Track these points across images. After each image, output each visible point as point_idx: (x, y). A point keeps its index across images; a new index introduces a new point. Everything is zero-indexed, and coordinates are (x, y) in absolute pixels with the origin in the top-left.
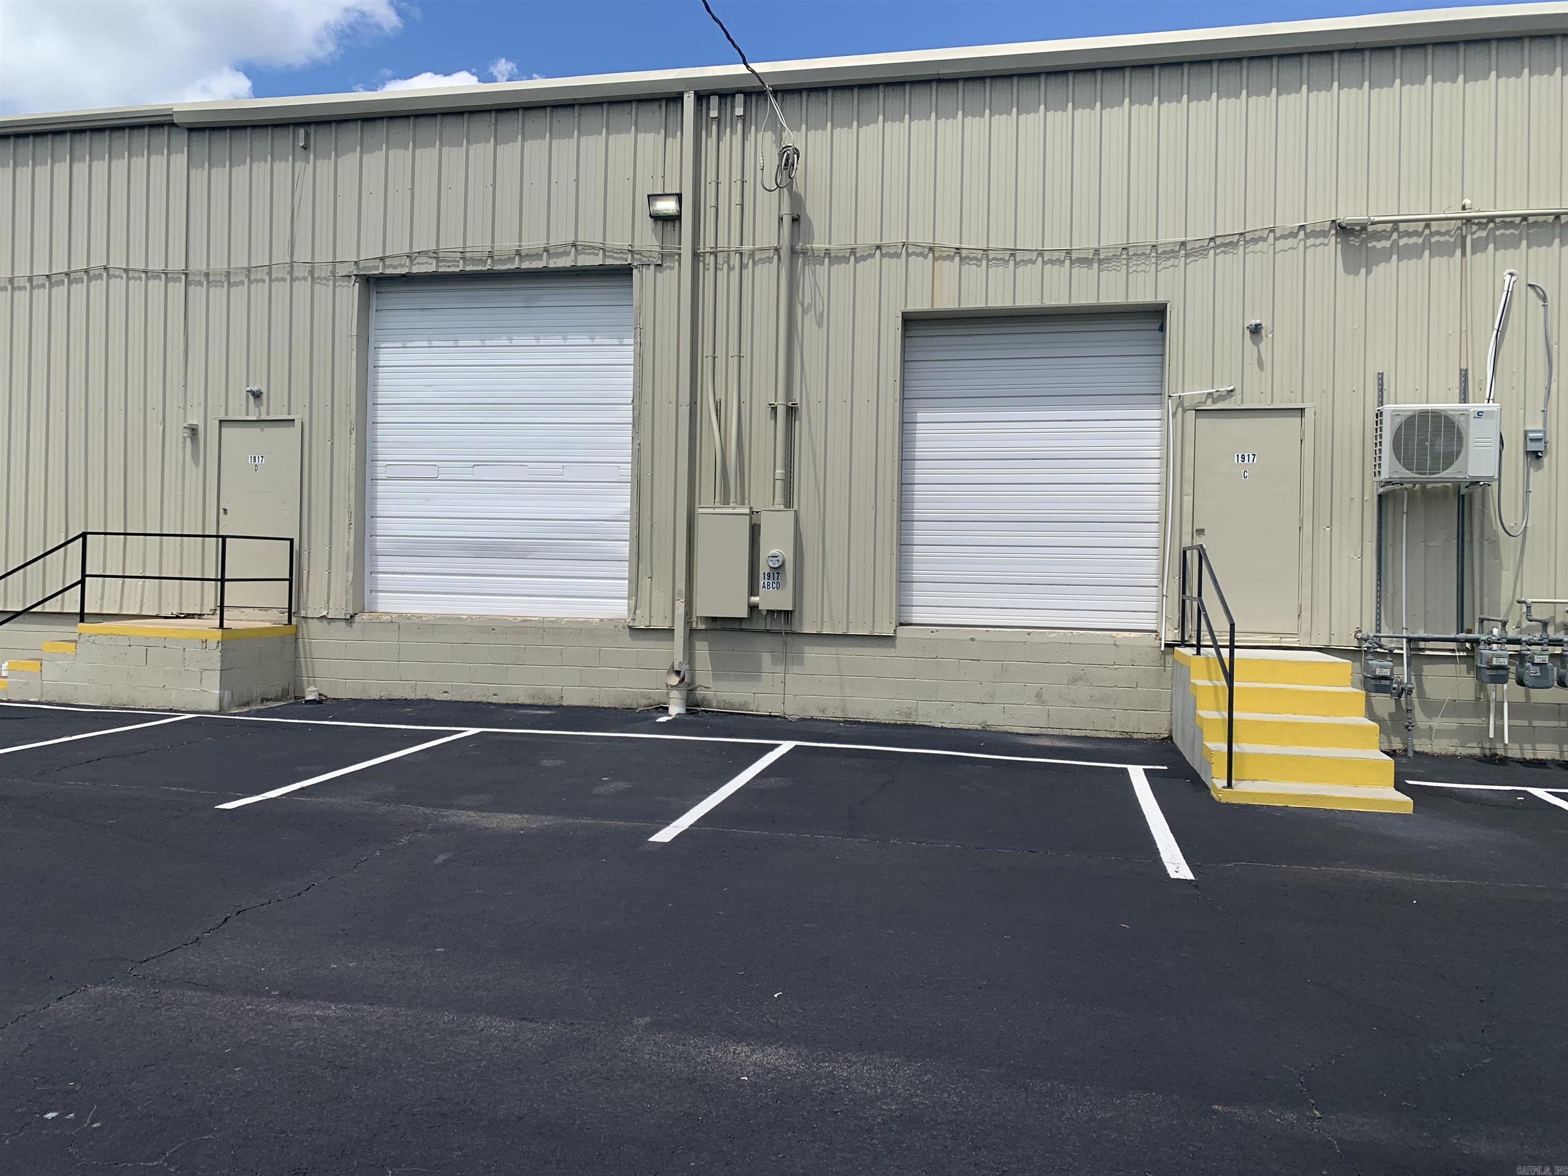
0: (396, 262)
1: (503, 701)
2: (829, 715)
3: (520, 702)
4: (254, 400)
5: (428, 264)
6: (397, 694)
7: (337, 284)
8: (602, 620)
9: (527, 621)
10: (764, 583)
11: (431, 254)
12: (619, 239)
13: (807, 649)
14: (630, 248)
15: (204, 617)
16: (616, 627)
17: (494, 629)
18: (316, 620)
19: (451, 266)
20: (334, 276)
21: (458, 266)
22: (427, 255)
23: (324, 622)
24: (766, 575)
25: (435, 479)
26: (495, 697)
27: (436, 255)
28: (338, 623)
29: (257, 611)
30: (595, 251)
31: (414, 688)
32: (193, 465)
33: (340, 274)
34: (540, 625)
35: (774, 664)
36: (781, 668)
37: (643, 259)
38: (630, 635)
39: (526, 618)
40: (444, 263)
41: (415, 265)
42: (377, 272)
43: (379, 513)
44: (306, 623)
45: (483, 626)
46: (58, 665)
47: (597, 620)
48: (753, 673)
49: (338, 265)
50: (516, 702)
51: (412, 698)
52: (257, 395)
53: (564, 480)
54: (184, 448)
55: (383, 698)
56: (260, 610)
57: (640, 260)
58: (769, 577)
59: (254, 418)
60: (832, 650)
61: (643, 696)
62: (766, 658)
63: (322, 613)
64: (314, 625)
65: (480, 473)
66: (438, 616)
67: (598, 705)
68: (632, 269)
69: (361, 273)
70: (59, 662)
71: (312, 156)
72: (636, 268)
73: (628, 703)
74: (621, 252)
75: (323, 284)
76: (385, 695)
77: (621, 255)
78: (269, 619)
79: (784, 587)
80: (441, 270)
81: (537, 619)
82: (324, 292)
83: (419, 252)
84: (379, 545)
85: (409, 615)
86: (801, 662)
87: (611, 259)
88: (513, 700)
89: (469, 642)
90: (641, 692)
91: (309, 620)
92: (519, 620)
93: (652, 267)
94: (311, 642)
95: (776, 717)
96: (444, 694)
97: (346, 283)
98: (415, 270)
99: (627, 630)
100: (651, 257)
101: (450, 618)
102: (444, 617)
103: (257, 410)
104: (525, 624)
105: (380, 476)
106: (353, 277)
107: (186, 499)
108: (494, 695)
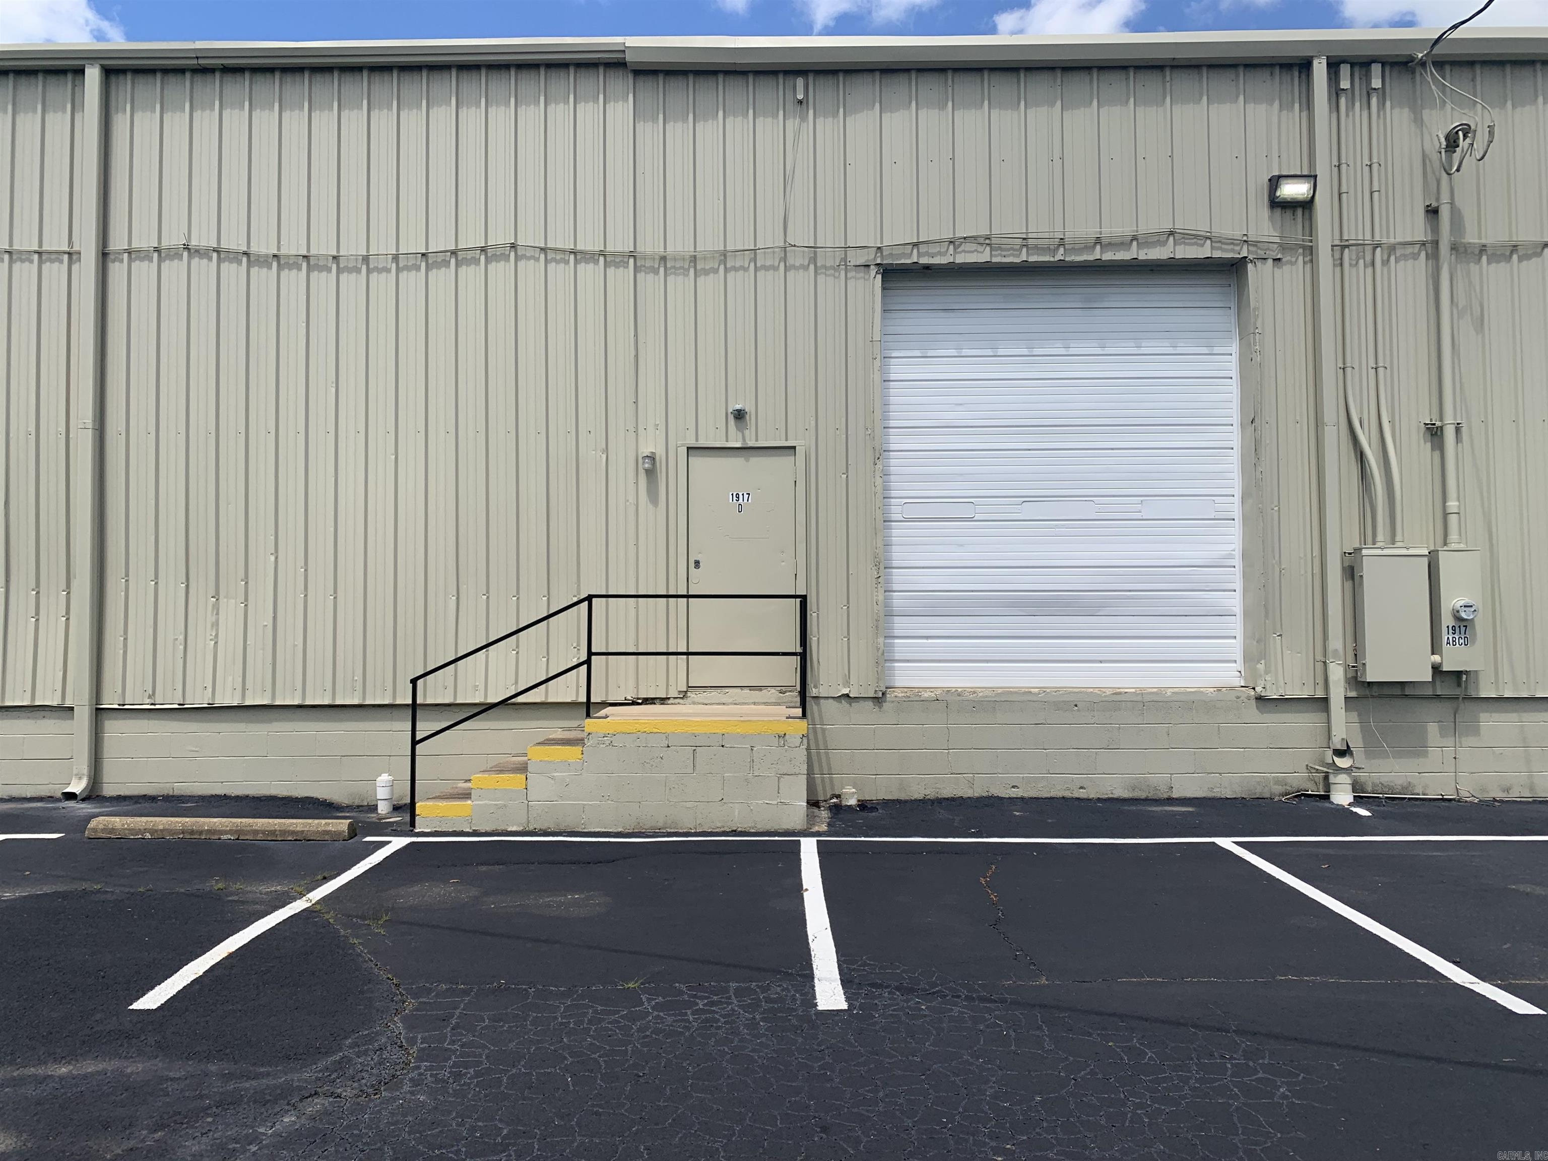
0: (934, 249)
1: (1092, 795)
2: (1515, 794)
3: (1115, 796)
4: (736, 422)
5: (978, 252)
6: (948, 792)
7: (849, 275)
8: (1219, 689)
9: (1120, 693)
10: (1448, 638)
11: (982, 240)
12: (1229, 227)
13: (1483, 716)
14: (1245, 238)
15: (669, 702)
16: (1238, 698)
17: (1076, 706)
18: (831, 701)
19: (1009, 256)
20: (846, 265)
21: (1018, 256)
22: (976, 241)
23: (843, 701)
24: (1450, 628)
25: (971, 519)
26: (1081, 790)
27: (986, 241)
28: (862, 704)
29: (746, 691)
30: (1199, 242)
31: (971, 784)
32: (650, 506)
33: (852, 264)
34: (1139, 698)
35: (1442, 736)
36: (1450, 741)
37: (1259, 251)
38: (1257, 708)
39: (1118, 690)
40: (999, 252)
41: (960, 252)
42: (909, 261)
43: (895, 563)
44: (818, 704)
45: (1063, 701)
46: (553, 778)
47: (1212, 690)
48: (1419, 748)
49: (850, 253)
50: (1111, 796)
51: (969, 795)
52: (740, 415)
53: (1144, 518)
54: (637, 483)
55: (929, 797)
56: (750, 690)
57: (1256, 253)
58: (1455, 630)
59: (738, 445)
60: (1514, 716)
61: (1277, 782)
62: (1433, 729)
63: (840, 691)
64: (829, 707)
65: (1029, 511)
66: (1000, 691)
67: (1219, 795)
68: (1246, 263)
69: (884, 262)
70: (555, 774)
71: (811, 112)
72: (1251, 261)
73: (1259, 791)
74: (1232, 243)
75: (829, 275)
76: (931, 793)
77: (1231, 247)
78: (765, 701)
79: (1474, 643)
80: (994, 260)
81: (1133, 690)
82: (830, 286)
83: (965, 238)
84: (895, 602)
85: (959, 690)
86: (1476, 731)
87: (1219, 252)
88: (1107, 794)
89: (1044, 722)
90: (1274, 777)
91: (822, 701)
92: (1108, 693)
93: (1270, 262)
94: (826, 729)
95: (1450, 800)
96: (1013, 789)
97: (862, 275)
98: (960, 259)
99: (1253, 702)
100: (1268, 249)
101: (1016, 693)
102: (1008, 692)
103: (740, 434)
104: (1118, 698)
105: (894, 517)
106: (872, 267)
107: (642, 548)
108: (1081, 788)
